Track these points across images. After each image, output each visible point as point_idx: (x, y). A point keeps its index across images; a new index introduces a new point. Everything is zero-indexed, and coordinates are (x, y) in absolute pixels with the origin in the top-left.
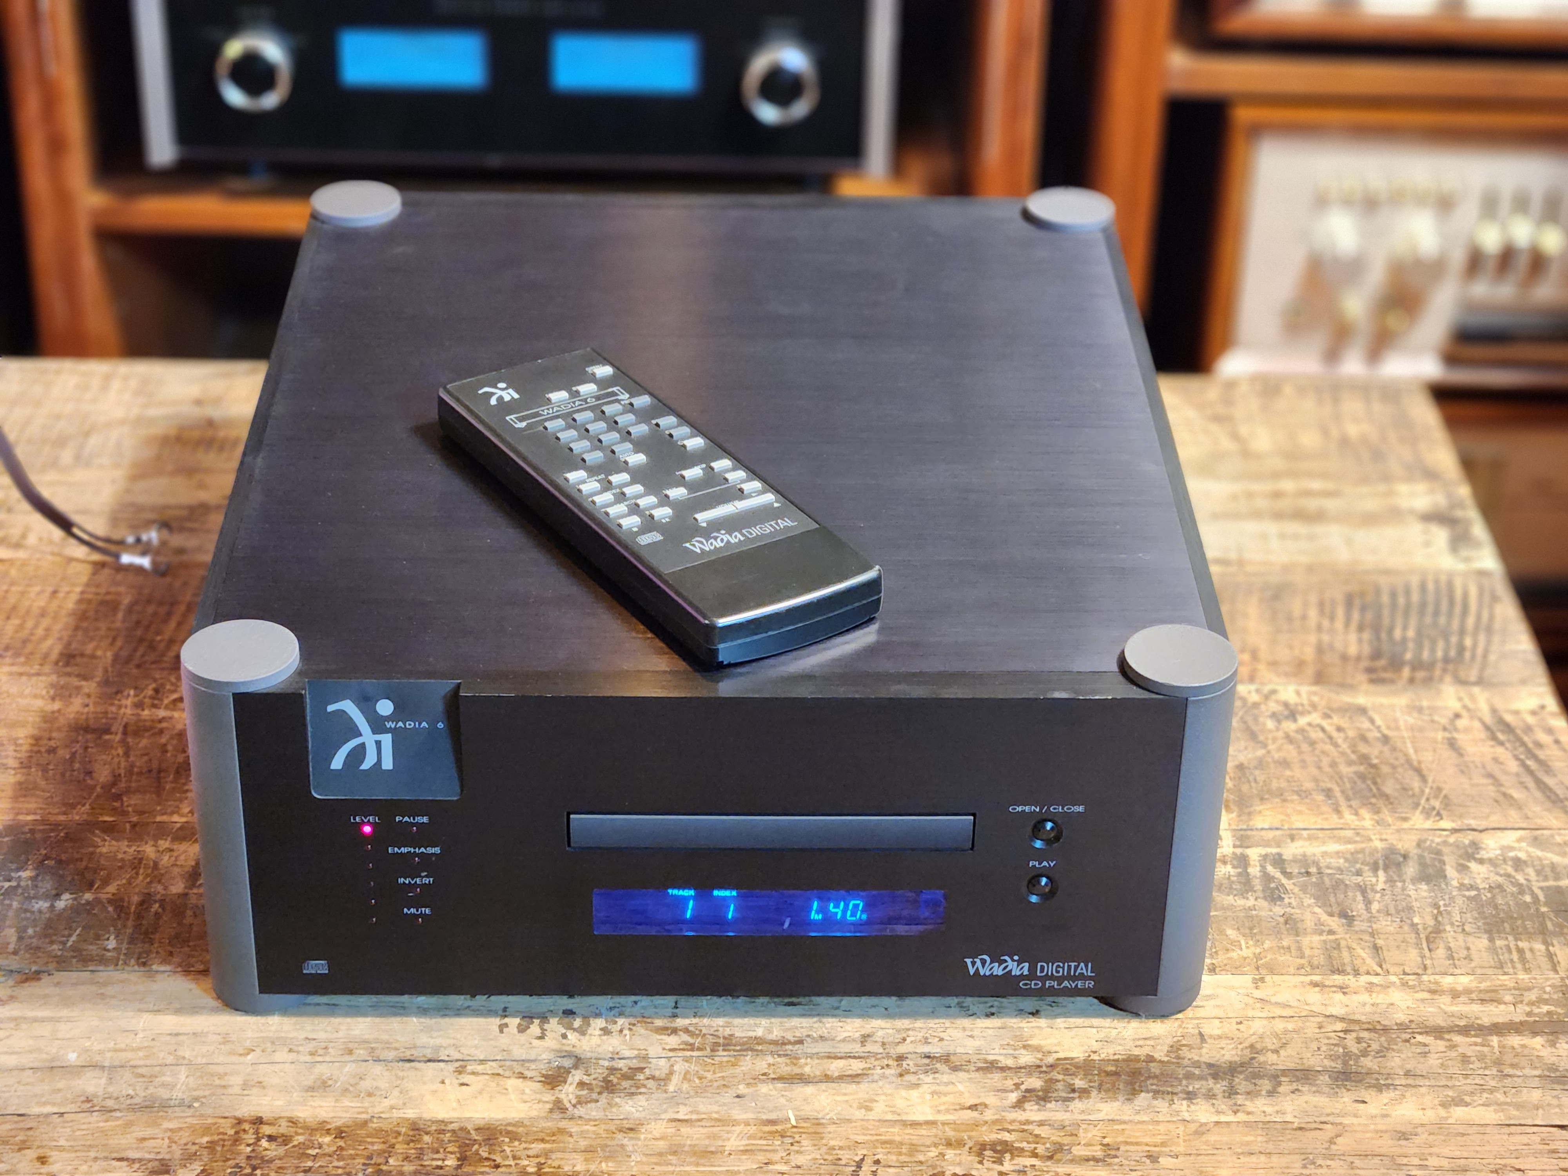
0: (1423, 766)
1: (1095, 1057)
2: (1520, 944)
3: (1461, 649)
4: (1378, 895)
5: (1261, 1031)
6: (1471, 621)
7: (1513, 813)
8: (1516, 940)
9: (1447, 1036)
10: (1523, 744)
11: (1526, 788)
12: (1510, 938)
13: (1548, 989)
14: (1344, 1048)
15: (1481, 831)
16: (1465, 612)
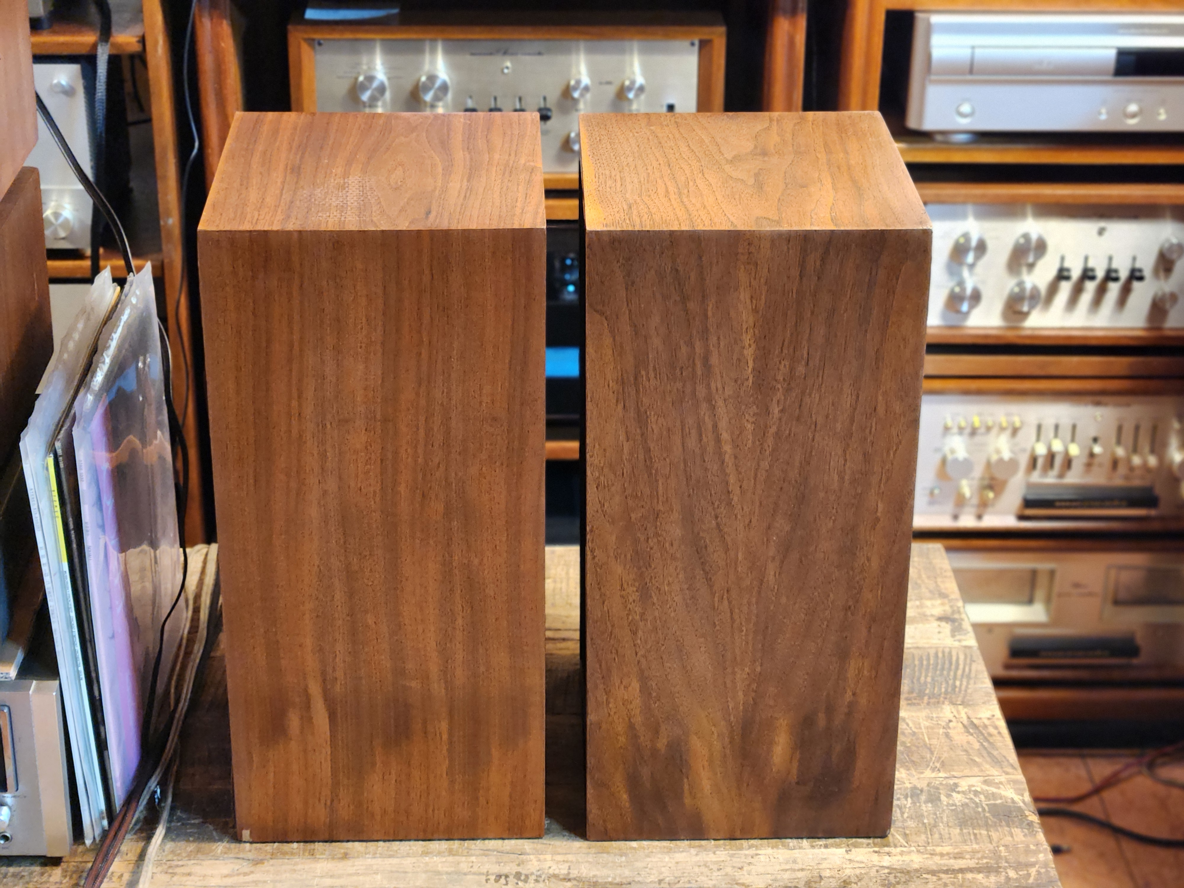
0: (932, 747)
2: (975, 831)
3: (955, 687)
4: (907, 810)
5: (849, 874)
6: (960, 672)
7: (976, 770)
8: (973, 829)
9: (937, 875)
10: (983, 734)
11: (983, 756)
12: (970, 828)
13: (987, 852)
14: (888, 881)
15: (960, 778)
16: (957, 668)
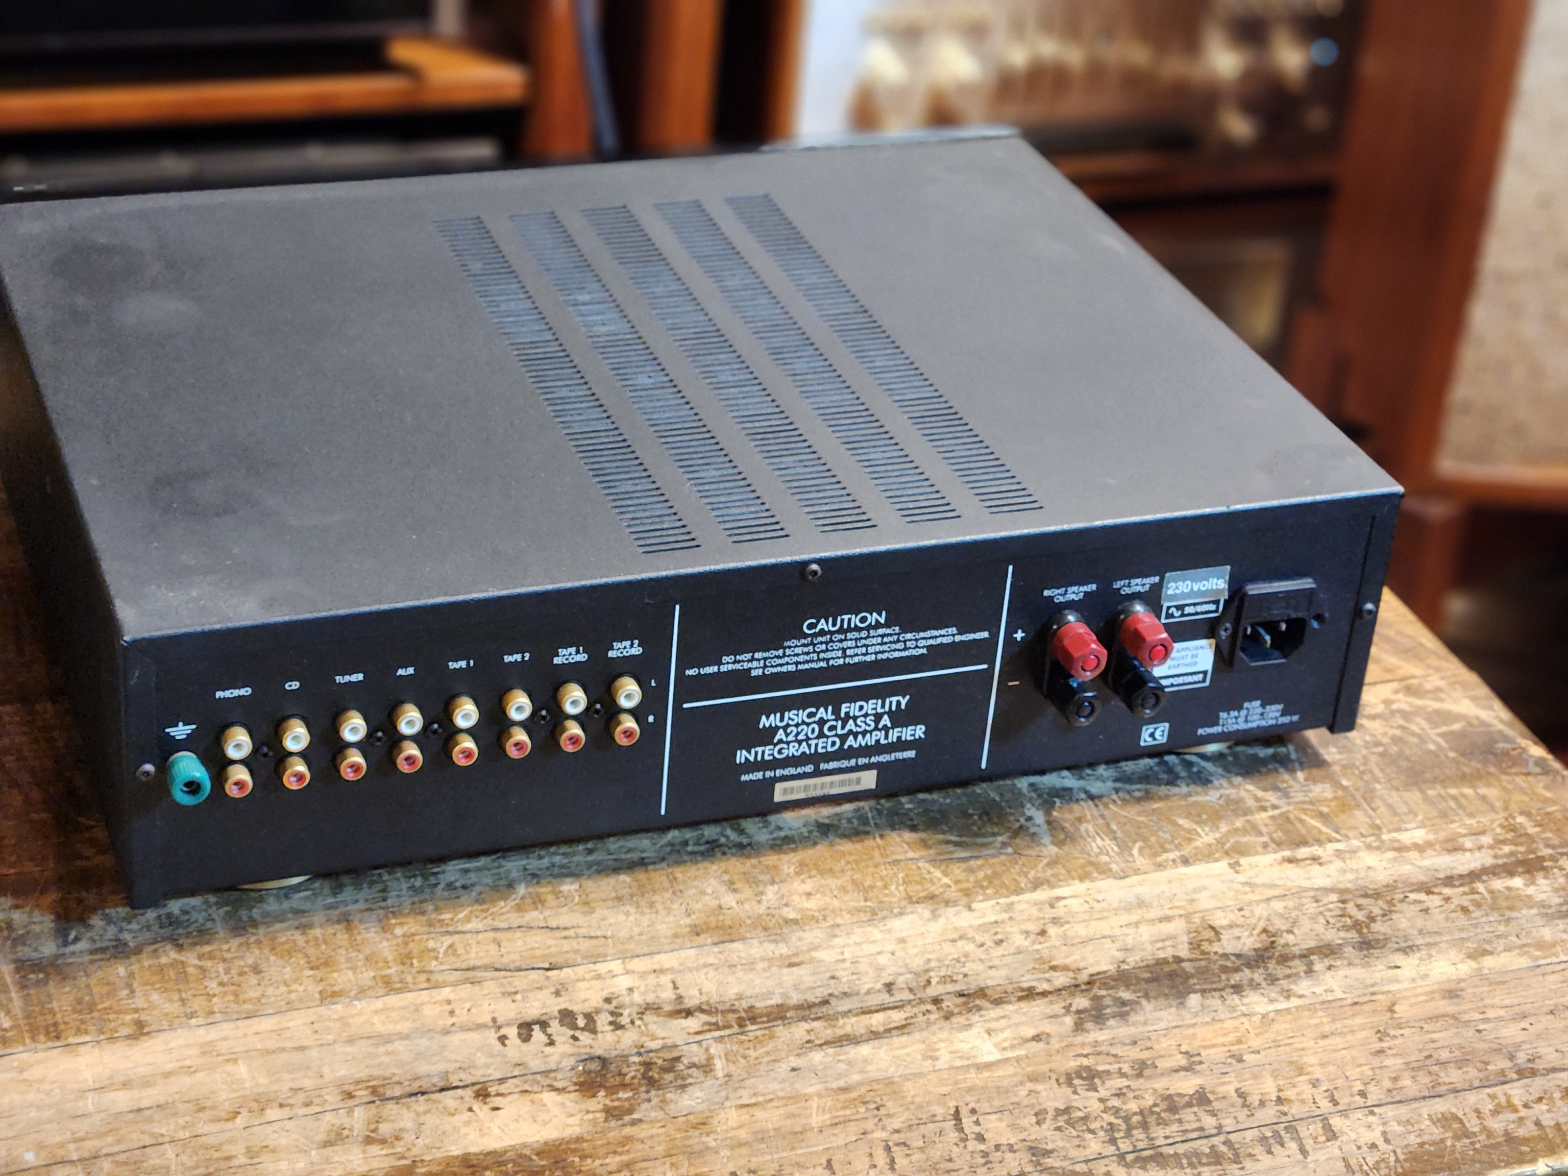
1: (1124, 967)
2: (1450, 791)
5: (1265, 914)
9: (1436, 890)
13: (1498, 830)
14: (1350, 917)
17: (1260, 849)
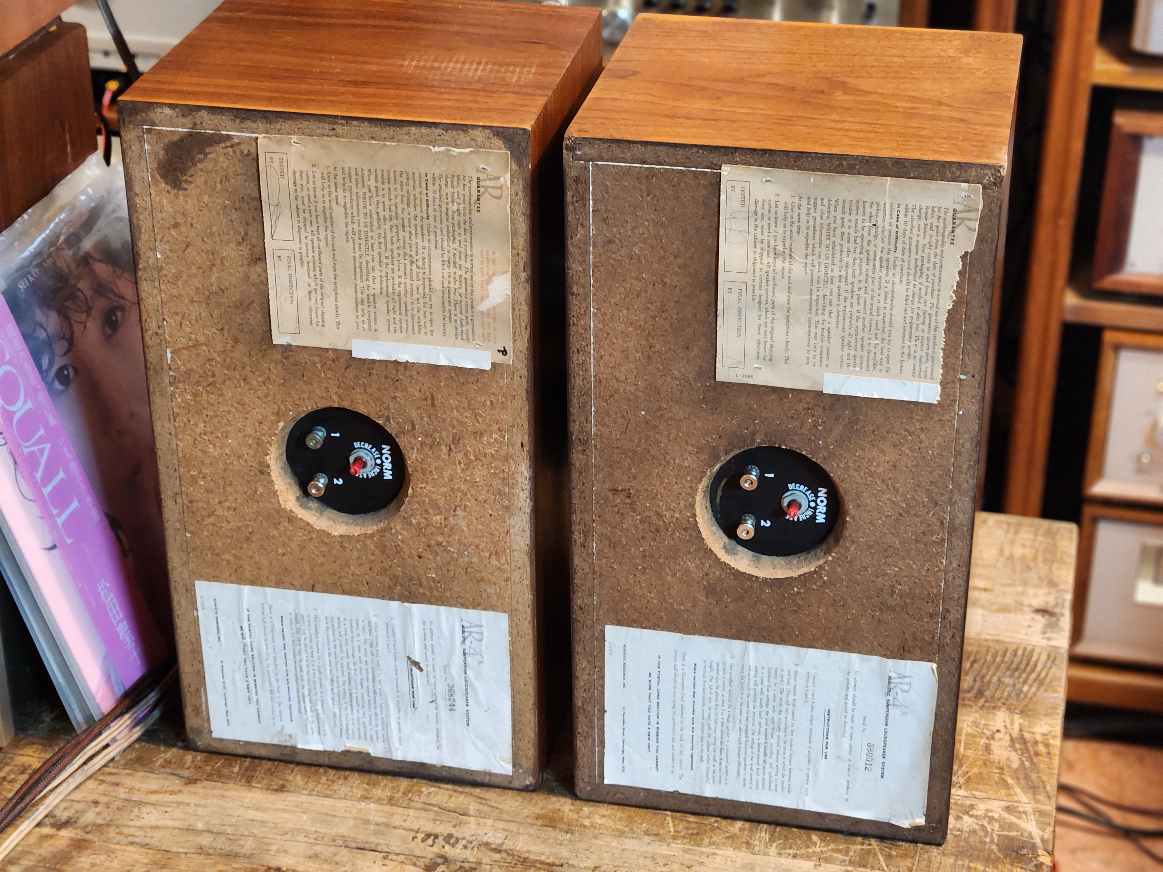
3: (1020, 692)
8: (970, 862)
10: (1029, 752)
11: (1017, 778)
15: (980, 799)
16: (1033, 670)
17: (838, 862)
